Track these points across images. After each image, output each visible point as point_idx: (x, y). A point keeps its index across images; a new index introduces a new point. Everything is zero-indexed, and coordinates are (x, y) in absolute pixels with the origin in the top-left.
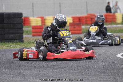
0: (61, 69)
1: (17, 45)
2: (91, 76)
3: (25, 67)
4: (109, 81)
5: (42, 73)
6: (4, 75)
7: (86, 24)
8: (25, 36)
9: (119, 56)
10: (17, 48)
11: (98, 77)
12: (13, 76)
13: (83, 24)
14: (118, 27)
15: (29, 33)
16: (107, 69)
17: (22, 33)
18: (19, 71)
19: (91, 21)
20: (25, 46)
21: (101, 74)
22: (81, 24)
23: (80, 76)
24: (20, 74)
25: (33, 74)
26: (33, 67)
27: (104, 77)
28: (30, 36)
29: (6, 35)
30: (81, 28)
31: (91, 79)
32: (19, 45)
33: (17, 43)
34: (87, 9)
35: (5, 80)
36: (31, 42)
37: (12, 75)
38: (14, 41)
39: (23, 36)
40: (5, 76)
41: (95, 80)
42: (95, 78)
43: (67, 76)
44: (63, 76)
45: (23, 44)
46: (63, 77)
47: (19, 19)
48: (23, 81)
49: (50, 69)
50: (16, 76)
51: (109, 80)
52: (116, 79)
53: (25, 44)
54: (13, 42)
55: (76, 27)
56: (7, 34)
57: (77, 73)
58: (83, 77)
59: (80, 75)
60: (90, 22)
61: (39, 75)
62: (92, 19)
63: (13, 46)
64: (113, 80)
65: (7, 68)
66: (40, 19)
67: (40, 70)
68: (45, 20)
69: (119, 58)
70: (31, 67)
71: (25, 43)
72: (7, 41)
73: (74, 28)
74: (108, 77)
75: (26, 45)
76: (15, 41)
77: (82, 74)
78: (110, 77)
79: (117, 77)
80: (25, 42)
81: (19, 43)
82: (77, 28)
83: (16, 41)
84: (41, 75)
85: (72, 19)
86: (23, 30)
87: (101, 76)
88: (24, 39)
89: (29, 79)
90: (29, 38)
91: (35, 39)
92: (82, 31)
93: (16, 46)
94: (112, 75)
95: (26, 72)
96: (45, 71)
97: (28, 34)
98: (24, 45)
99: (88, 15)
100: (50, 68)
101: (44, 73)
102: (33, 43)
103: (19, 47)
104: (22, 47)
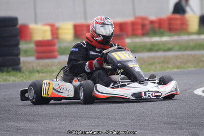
1: (10, 76)
2: (149, 130)
3: (27, 117)
5: (58, 126)
7: (134, 34)
8: (23, 59)
9: (198, 92)
10: (9, 81)
11: (162, 132)
13: (128, 36)
14: (192, 40)
15: (29, 53)
16: (178, 116)
17: (18, 54)
19: (143, 29)
20: (25, 77)
21: (168, 126)
22: (125, 36)
24: (18, 129)
25: (43, 129)
26: (41, 115)
27: (174, 131)
30: (124, 42)
32: (13, 76)
33: (9, 72)
36: (35, 70)
38: (3, 68)
39: (19, 59)
42: (158, 134)
45: (19, 74)
47: (11, 28)
53: (24, 75)
54: (2, 71)
62: (143, 26)
63: (2, 78)
66: (48, 28)
67: (55, 120)
68: (57, 29)
71: (23, 73)
75: (26, 75)
76: (6, 69)
77: (133, 127)
78: (184, 130)
79: (198, 132)
80: (23, 70)
81: (13, 73)
83: (8, 69)
86: (19, 49)
87: (168, 131)
88: (21, 65)
90: (29, 63)
91: (41, 64)
93: (8, 77)
94: (188, 127)
98: (22, 77)
99: (137, 18)
100: (74, 117)
101: (62, 126)
102: (38, 72)
103: (13, 81)
104: (19, 80)
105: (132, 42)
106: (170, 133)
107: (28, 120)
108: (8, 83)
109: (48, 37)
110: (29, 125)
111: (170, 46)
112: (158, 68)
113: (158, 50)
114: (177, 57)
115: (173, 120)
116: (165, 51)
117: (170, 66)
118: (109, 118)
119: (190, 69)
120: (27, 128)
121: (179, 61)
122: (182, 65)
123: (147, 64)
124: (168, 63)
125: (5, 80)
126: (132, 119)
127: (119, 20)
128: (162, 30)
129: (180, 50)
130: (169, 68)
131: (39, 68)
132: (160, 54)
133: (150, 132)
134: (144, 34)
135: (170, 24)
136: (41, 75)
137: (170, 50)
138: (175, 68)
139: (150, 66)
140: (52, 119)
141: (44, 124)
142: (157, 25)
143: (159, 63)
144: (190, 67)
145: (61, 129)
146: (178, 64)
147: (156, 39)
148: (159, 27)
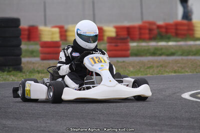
1: (10, 75)
5: (44, 125)
7: (141, 39)
8: (24, 60)
9: (186, 96)
10: (8, 80)
13: (133, 40)
14: (196, 45)
15: (35, 54)
17: (20, 55)
18: (4, 122)
19: (150, 34)
20: (24, 77)
22: (129, 39)
24: (4, 126)
26: (29, 114)
28: (37, 59)
30: (128, 45)
32: (14, 75)
33: (10, 71)
34: (142, 14)
36: (36, 70)
38: (4, 68)
39: (20, 60)
45: (20, 74)
53: (24, 75)
54: (3, 71)
55: (119, 44)
60: (147, 36)
61: (39, 129)
62: (151, 30)
63: (2, 78)
66: (57, 30)
67: (41, 120)
68: (66, 31)
69: (185, 99)
71: (24, 73)
73: (117, 46)
75: (26, 75)
76: (7, 68)
80: (24, 70)
81: (13, 72)
82: (121, 46)
83: (9, 68)
84: (42, 129)
85: (114, 30)
86: (20, 49)
88: (22, 65)
90: (33, 63)
91: (43, 65)
92: (129, 52)
93: (8, 77)
95: (17, 123)
96: (49, 122)
97: (35, 57)
98: (22, 77)
99: (144, 22)
101: (48, 125)
102: (39, 72)
103: (13, 80)
104: (19, 79)
105: (137, 46)
107: (15, 118)
108: (6, 82)
109: (57, 38)
111: (173, 51)
112: (155, 71)
113: (161, 55)
114: (177, 62)
116: (168, 55)
117: (167, 70)
118: (94, 119)
119: (186, 74)
121: (178, 65)
122: (180, 69)
123: (146, 67)
124: (166, 67)
125: (5, 80)
127: (127, 24)
128: (169, 35)
129: (182, 55)
130: (167, 72)
131: (40, 69)
132: (163, 58)
134: (151, 39)
135: (176, 29)
136: (40, 75)
137: (173, 54)
138: (172, 72)
139: (148, 70)
140: (39, 118)
141: (30, 123)
142: (164, 30)
143: (158, 67)
144: (187, 72)
145: (45, 127)
146: (176, 68)
147: (162, 44)
148: (167, 32)
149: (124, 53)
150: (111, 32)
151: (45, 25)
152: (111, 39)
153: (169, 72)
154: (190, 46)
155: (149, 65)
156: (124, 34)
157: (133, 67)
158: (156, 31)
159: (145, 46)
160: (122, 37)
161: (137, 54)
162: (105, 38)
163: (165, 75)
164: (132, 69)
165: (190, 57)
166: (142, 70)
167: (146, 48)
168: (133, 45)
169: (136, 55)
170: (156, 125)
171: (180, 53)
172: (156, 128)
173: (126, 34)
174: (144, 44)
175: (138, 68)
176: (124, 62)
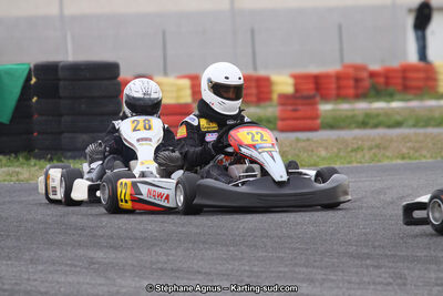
0: (228, 246)
2: (321, 269)
3: (112, 241)
4: (380, 283)
5: (165, 258)
6: (40, 268)
7: (340, 96)
11: (343, 271)
12: (68, 268)
13: (326, 98)
14: (441, 107)
16: (377, 244)
18: (91, 254)
19: (356, 87)
21: (356, 262)
22: (318, 98)
23: (286, 270)
24: (92, 262)
25: (135, 263)
26: (136, 239)
27: (365, 271)
29: (66, 135)
30: (317, 110)
31: (319, 277)
34: (341, 50)
35: (42, 282)
37: (67, 265)
40: (41, 271)
41: (332, 281)
42: (335, 275)
43: (243, 268)
44: (233, 269)
46: (229, 272)
47: (107, 82)
48: (100, 285)
49: (191, 245)
50: (78, 269)
51: (380, 279)
52: (401, 278)
55: (300, 107)
56: (68, 132)
57: (278, 257)
58: (295, 272)
59: (286, 266)
60: (351, 91)
61: (155, 267)
62: (357, 80)
64: (391, 280)
65: (53, 244)
66: (186, 83)
67: (158, 249)
70: (131, 241)
72: (69, 154)
73: (295, 110)
74: (376, 272)
77: (295, 261)
79: (406, 272)
82: (303, 110)
84: (160, 265)
85: (291, 81)
87: (355, 270)
89: (119, 280)
92: (319, 121)
95: (114, 256)
96: (173, 252)
99: (347, 67)
100: (194, 243)
101: (171, 258)
105: (333, 110)
106: (357, 273)
107: (114, 248)
109: (186, 97)
110: (111, 256)
111: (398, 118)
112: (367, 156)
113: (376, 126)
114: (405, 139)
115: (366, 251)
116: (389, 127)
117: (388, 154)
118: (255, 246)
119: (424, 160)
120: (107, 261)
122: (412, 152)
123: (349, 149)
124: (385, 148)
126: (295, 249)
127: (314, 69)
128: (391, 89)
129: (414, 126)
130: (388, 157)
132: (381, 131)
133: (322, 272)
134: (359, 96)
135: (405, 78)
137: (398, 124)
138: (397, 157)
139: (353, 154)
140: (154, 245)
141: (138, 254)
142: (382, 80)
143: (370, 149)
145: (166, 263)
146: (405, 151)
147: (379, 105)
148: (387, 84)
149: (309, 123)
150: (283, 84)
151: (166, 73)
152: (284, 99)
153: (392, 159)
154: (431, 109)
155: (355, 146)
156: (309, 88)
157: (326, 149)
158: (367, 83)
159: (347, 110)
160: (305, 93)
161: (334, 124)
162: (275, 97)
163: (386, 162)
164: (323, 153)
165: (430, 130)
166: (342, 154)
167: (350, 114)
168: (325, 108)
169: (331, 127)
170: (369, 256)
171: (411, 122)
172: (368, 262)
173: (313, 89)
174: (345, 106)
175: (335, 150)
176: (308, 140)
